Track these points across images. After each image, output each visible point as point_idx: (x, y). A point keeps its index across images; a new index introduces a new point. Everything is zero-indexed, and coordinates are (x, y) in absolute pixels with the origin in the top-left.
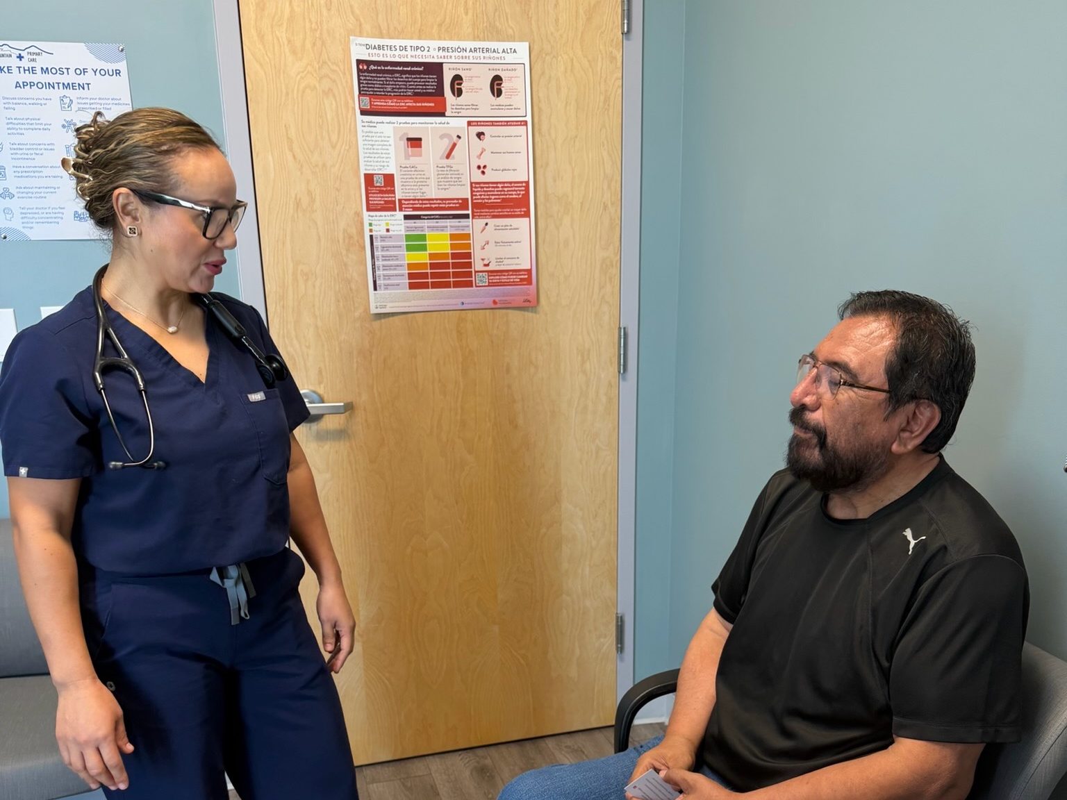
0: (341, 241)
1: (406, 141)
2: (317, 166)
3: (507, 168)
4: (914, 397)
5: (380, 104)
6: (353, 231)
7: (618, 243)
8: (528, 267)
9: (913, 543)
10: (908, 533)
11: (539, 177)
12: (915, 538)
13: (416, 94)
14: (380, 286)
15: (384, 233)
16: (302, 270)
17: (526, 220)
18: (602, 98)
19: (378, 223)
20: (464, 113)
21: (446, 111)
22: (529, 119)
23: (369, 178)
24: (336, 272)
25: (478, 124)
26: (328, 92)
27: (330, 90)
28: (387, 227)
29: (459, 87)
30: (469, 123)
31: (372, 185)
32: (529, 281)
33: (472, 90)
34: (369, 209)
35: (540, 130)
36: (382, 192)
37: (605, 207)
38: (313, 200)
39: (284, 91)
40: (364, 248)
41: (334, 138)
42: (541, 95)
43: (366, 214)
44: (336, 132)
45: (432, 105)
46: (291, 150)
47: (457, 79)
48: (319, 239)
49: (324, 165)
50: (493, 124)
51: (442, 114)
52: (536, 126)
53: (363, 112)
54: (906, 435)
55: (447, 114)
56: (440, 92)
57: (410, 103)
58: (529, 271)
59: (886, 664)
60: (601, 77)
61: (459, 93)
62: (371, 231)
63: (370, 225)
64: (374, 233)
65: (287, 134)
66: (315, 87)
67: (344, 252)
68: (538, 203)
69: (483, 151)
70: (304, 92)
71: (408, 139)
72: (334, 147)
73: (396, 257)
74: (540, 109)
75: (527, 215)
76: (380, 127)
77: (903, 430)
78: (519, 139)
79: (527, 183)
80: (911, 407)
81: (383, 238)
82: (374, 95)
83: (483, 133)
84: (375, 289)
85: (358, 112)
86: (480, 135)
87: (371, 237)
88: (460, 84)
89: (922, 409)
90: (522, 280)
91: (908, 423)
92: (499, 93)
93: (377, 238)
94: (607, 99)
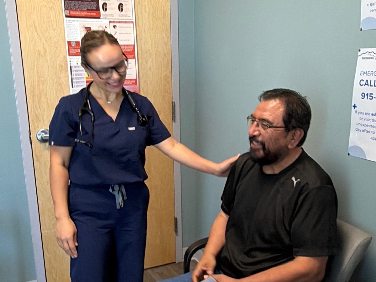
0: (58, 68)
1: (84, 28)
2: (47, 38)
3: (126, 39)
4: (294, 128)
5: (73, 13)
6: (63, 64)
7: (171, 69)
8: (135, 78)
9: (295, 182)
10: (293, 179)
11: (139, 43)
12: (296, 180)
13: (88, 10)
14: (74, 86)
15: (76, 65)
16: (41, 80)
17: (134, 60)
18: (163, 13)
19: (73, 61)
20: (108, 17)
21: (100, 16)
22: (134, 20)
23: (69, 43)
24: (56, 80)
25: (114, 22)
26: (51, 8)
27: (52, 7)
28: (77, 62)
29: (106, 7)
30: (110, 22)
31: (71, 46)
32: (136, 84)
33: (111, 9)
34: (69, 55)
35: (138, 25)
36: (74, 48)
37: (165, 55)
38: (45, 52)
39: (33, 7)
40: (68, 71)
41: (54, 26)
42: (139, 12)
43: (68, 57)
44: (55, 25)
45: (95, 14)
46: (36, 31)
47: (105, 4)
48: (49, 68)
49: (50, 38)
50: (120, 22)
51: (99, 18)
52: (137, 24)
53: (67, 16)
54: (293, 141)
55: (101, 18)
56: (98, 9)
57: (86, 13)
58: (136, 80)
59: (288, 229)
60: (162, 5)
61: (105, 10)
62: (70, 64)
63: (70, 61)
64: (72, 65)
65: (34, 24)
66: (46, 6)
67: (59, 73)
68: (139, 53)
69: (116, 33)
70: (41, 8)
71: (85, 28)
72: (54, 30)
73: (81, 75)
74: (138, 17)
75: (134, 58)
76: (73, 23)
77: (292, 140)
78: (130, 29)
79: (134, 45)
80: (293, 131)
81: (75, 67)
82: (71, 10)
83: (116, 26)
84: (72, 87)
85: (64, 16)
86: (114, 27)
87: (71, 67)
88: (106, 6)
89: (297, 131)
90: (133, 83)
91: (293, 137)
92: (122, 10)
93: (73, 67)
94: (164, 13)
